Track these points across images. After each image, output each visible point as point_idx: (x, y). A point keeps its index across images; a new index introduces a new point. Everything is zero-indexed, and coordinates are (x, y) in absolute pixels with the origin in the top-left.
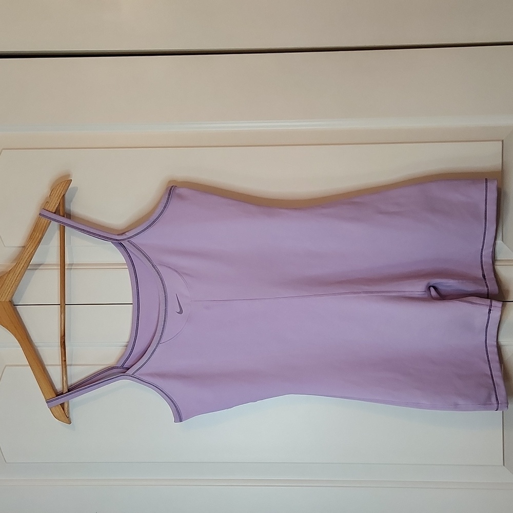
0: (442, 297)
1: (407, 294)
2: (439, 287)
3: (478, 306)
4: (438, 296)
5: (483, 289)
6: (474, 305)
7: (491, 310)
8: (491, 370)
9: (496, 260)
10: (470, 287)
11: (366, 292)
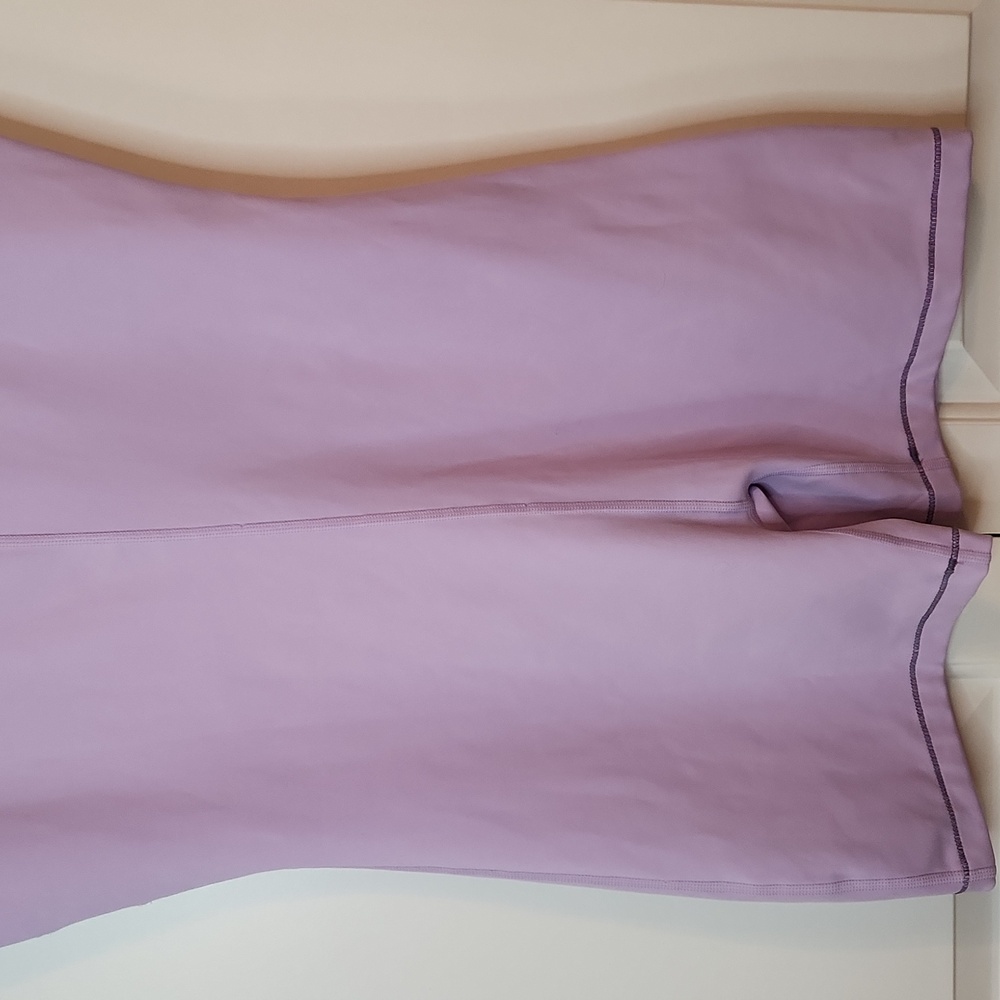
0: (792, 521)
1: (681, 511)
2: (779, 489)
3: (914, 549)
4: (780, 520)
5: (918, 495)
6: (904, 548)
7: (955, 562)
8: (934, 759)
9: (940, 404)
10: (878, 490)
11: (548, 505)
